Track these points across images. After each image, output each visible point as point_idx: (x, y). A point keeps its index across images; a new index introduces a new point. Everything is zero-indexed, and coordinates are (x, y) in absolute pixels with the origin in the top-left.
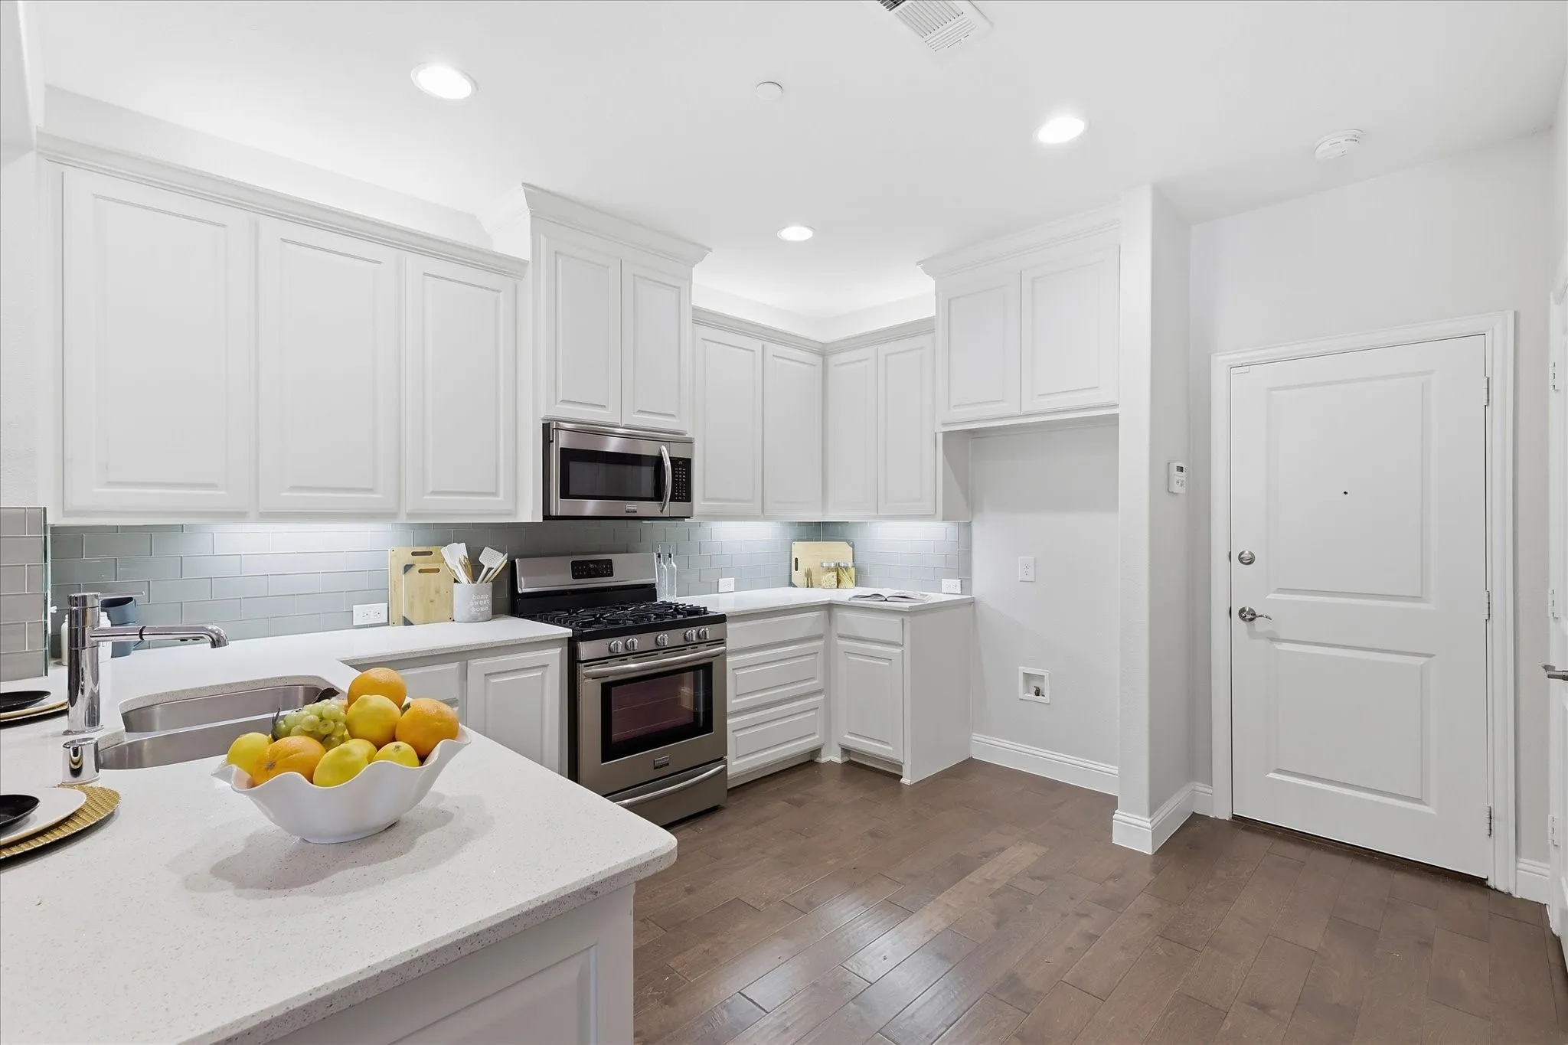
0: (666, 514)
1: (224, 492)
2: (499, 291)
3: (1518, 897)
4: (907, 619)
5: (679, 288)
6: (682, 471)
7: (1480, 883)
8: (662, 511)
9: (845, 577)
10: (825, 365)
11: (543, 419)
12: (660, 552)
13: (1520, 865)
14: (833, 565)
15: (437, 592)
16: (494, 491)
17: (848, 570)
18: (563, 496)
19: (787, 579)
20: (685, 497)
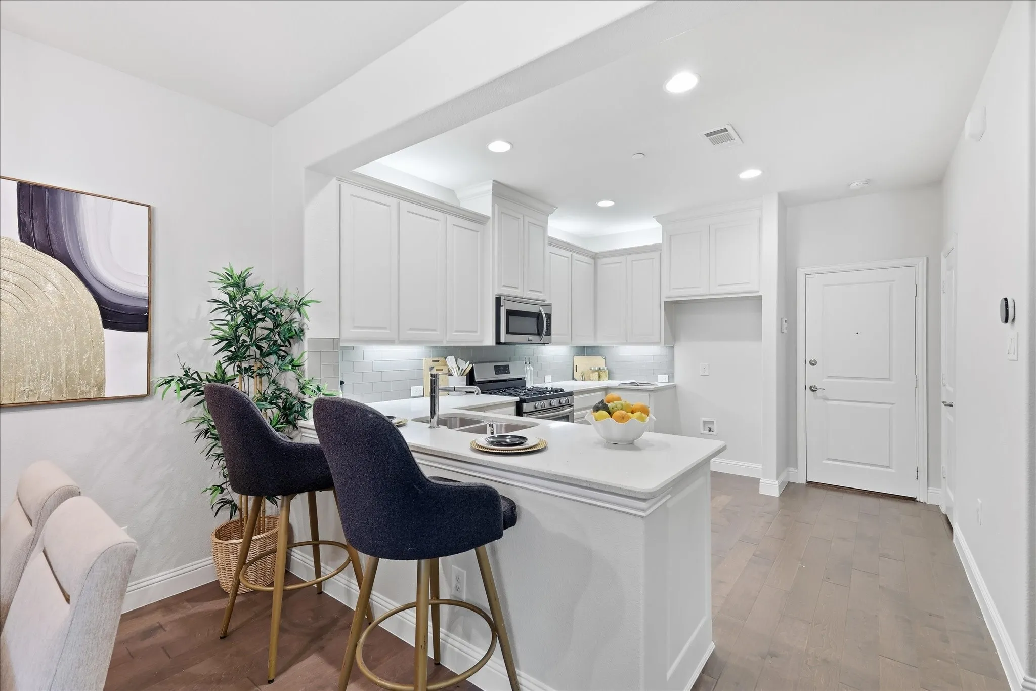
0: (542, 342)
1: (388, 331)
2: (478, 232)
3: (928, 503)
4: (652, 394)
6: (548, 320)
7: (913, 499)
8: (541, 340)
9: (603, 375)
10: (595, 265)
11: (496, 295)
13: (929, 491)
14: (597, 369)
16: (476, 330)
17: (605, 371)
18: (507, 333)
19: (571, 377)
20: (549, 333)
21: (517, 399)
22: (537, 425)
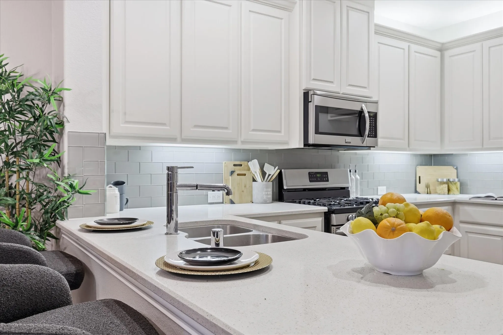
0: (364, 144)
2: (282, 19)
5: (368, 13)
6: (373, 120)
8: (363, 143)
9: (453, 187)
10: (442, 57)
11: (304, 90)
12: (351, 169)
14: (445, 180)
15: (245, 186)
16: (279, 130)
17: (455, 184)
18: (316, 133)
19: (413, 189)
20: (374, 134)
21: (325, 209)
22: (303, 237)
